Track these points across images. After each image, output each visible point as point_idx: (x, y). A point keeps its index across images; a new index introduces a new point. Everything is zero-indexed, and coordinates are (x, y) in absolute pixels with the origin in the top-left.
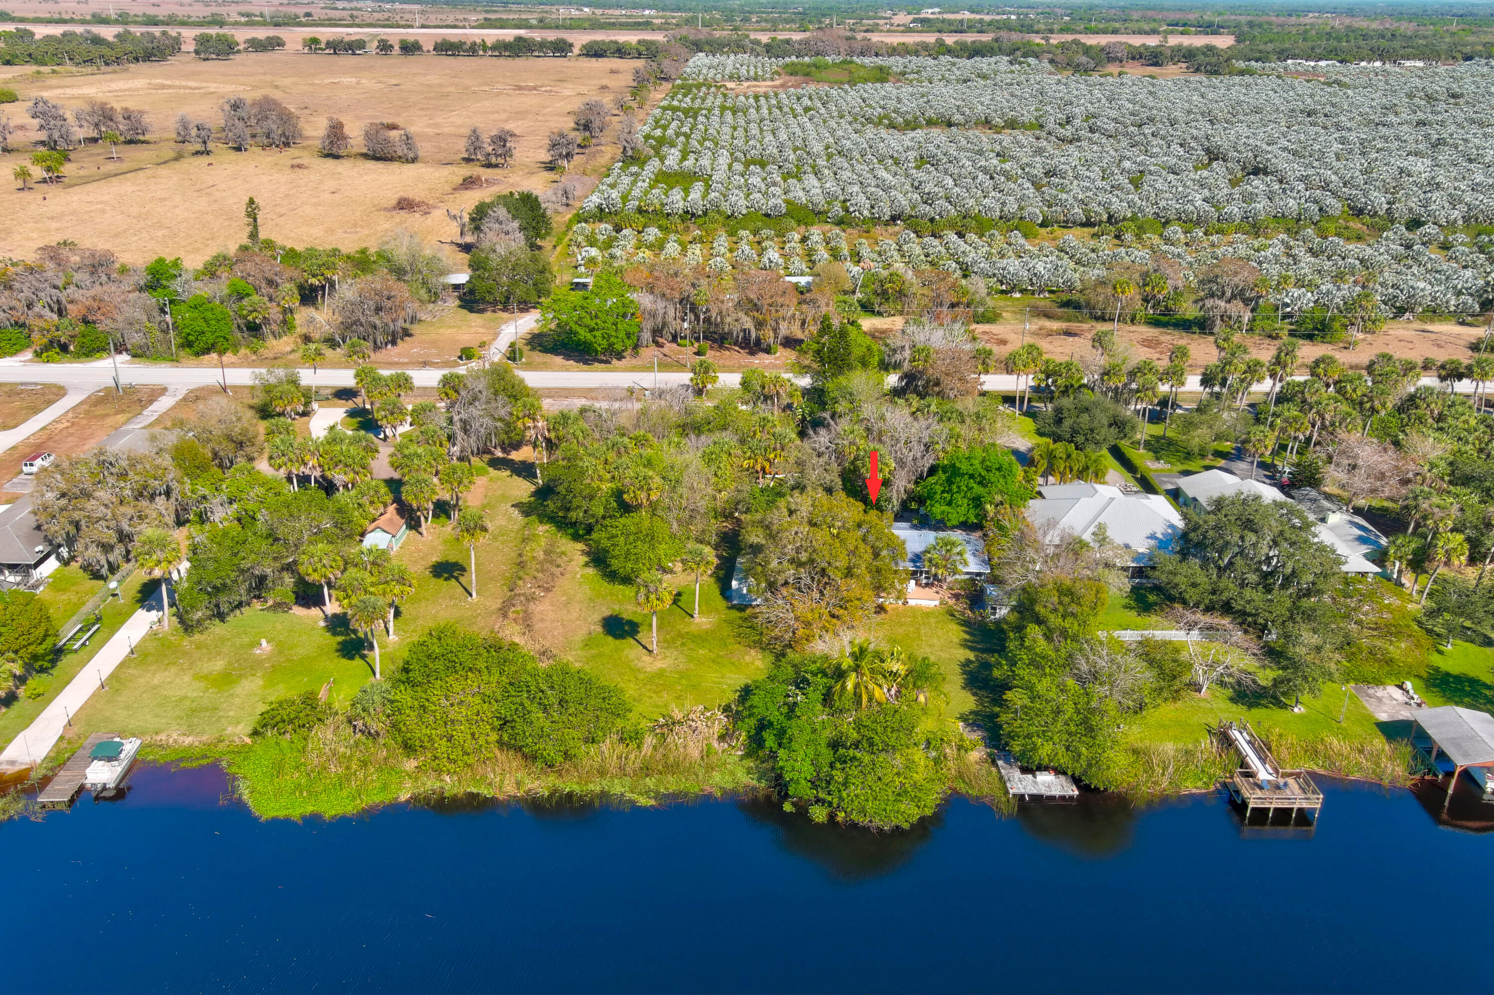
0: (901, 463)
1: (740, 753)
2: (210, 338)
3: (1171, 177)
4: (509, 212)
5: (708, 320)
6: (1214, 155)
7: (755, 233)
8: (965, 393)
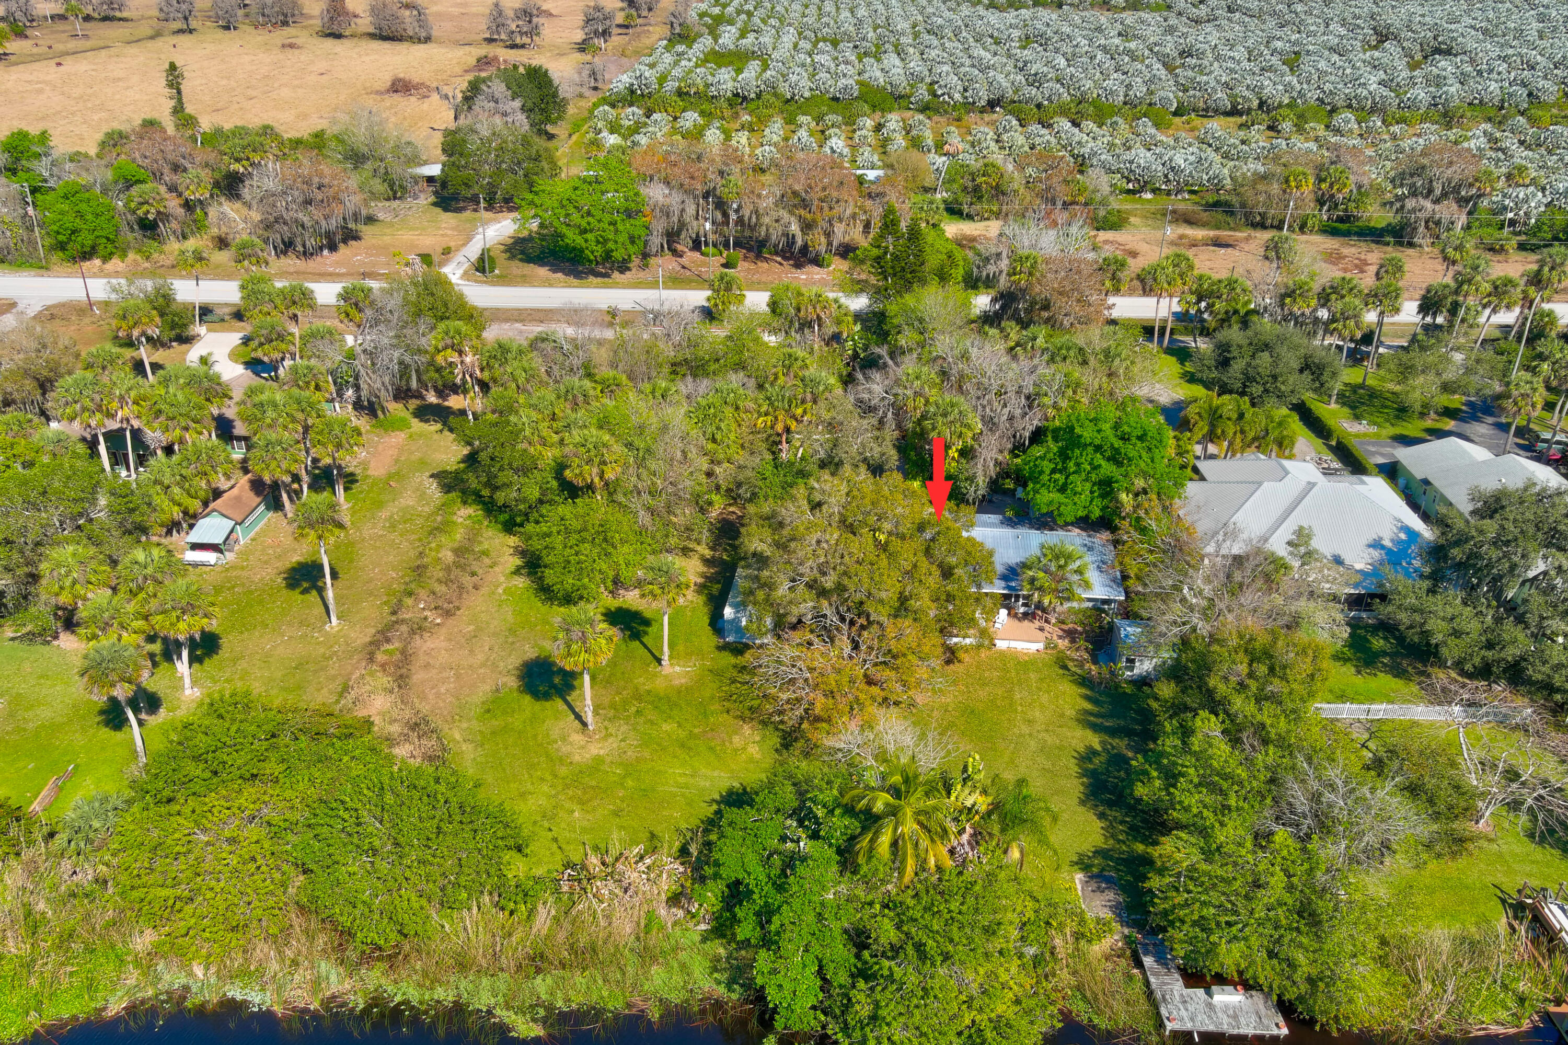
0: (990, 423)
1: (703, 927)
2: (86, 239)
3: (1335, 58)
4: (509, 88)
5: (740, 221)
6: (1383, 36)
7: (819, 119)
8: (1086, 321)
